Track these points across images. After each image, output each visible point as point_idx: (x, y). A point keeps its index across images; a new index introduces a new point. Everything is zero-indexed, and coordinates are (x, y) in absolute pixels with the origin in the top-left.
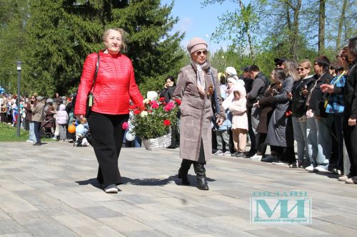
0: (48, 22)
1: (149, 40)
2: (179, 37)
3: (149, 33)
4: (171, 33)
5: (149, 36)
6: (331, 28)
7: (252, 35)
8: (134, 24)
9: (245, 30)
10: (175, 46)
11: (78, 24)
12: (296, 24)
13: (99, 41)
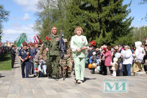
2: (131, 20)
3: (120, 16)
4: (127, 18)
5: (120, 18)
10: (130, 23)
11: (87, 15)
13: (96, 22)
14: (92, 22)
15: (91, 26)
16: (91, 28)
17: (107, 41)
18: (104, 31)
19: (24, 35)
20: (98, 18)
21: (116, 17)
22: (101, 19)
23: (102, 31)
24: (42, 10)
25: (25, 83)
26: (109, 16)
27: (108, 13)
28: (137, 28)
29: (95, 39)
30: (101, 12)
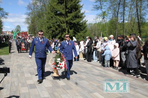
0: (50, 18)
1: (78, 22)
2: (86, 21)
4: (84, 20)
5: (78, 21)
7: (105, 20)
8: (74, 18)
9: (104, 18)
10: (85, 23)
12: (117, 16)
13: (64, 23)
14: (61, 23)
16: (61, 27)
18: (68, 29)
19: (19, 27)
20: (65, 20)
21: (75, 21)
22: (67, 21)
23: (67, 29)
24: (30, 11)
25: (15, 69)
26: (72, 19)
28: (92, 24)
29: (63, 34)
30: (67, 17)
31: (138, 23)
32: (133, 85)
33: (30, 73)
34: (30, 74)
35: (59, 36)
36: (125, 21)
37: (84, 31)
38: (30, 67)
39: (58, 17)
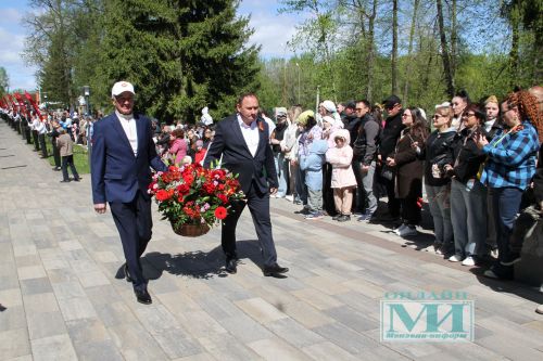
1: (225, 57)
2: (255, 51)
4: (247, 46)
6: (403, 36)
7: (330, 45)
8: (209, 40)
9: (322, 39)
10: (252, 59)
12: (371, 33)
13: (174, 58)
14: (163, 58)
15: (163, 68)
16: (163, 72)
17: (197, 106)
18: (189, 82)
20: (175, 47)
21: (215, 50)
22: (183, 52)
23: (185, 80)
26: (201, 46)
27: (199, 42)
29: (171, 99)
30: (185, 33)
31: (445, 56)
32: (387, 270)
33: (36, 242)
34: (33, 247)
35: (154, 109)
36: (399, 49)
37: (248, 88)
38: (36, 222)
39: (149, 36)
